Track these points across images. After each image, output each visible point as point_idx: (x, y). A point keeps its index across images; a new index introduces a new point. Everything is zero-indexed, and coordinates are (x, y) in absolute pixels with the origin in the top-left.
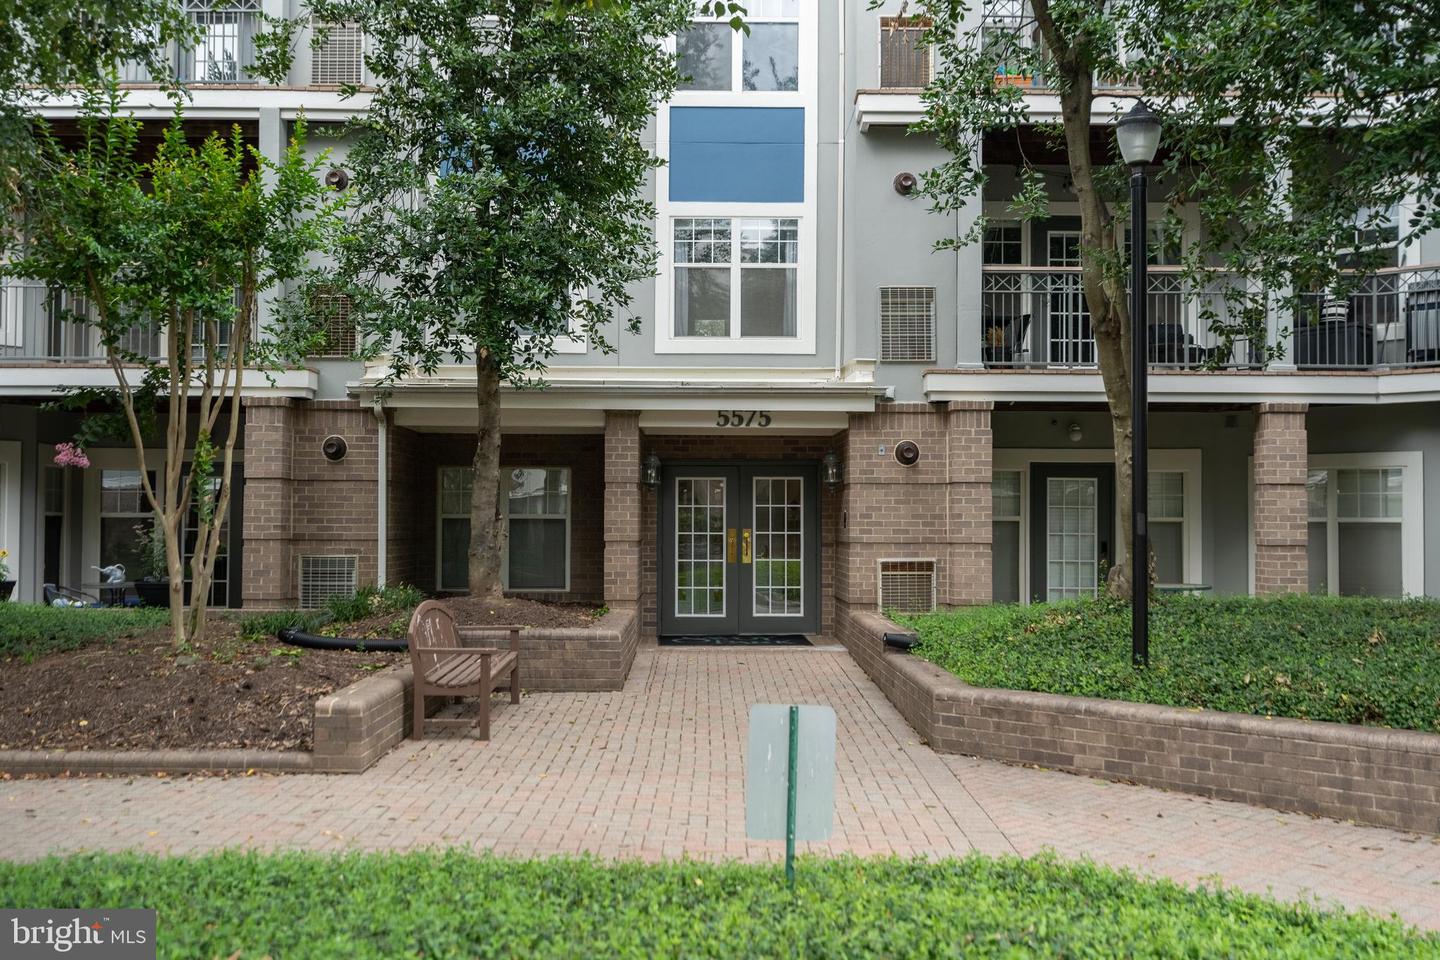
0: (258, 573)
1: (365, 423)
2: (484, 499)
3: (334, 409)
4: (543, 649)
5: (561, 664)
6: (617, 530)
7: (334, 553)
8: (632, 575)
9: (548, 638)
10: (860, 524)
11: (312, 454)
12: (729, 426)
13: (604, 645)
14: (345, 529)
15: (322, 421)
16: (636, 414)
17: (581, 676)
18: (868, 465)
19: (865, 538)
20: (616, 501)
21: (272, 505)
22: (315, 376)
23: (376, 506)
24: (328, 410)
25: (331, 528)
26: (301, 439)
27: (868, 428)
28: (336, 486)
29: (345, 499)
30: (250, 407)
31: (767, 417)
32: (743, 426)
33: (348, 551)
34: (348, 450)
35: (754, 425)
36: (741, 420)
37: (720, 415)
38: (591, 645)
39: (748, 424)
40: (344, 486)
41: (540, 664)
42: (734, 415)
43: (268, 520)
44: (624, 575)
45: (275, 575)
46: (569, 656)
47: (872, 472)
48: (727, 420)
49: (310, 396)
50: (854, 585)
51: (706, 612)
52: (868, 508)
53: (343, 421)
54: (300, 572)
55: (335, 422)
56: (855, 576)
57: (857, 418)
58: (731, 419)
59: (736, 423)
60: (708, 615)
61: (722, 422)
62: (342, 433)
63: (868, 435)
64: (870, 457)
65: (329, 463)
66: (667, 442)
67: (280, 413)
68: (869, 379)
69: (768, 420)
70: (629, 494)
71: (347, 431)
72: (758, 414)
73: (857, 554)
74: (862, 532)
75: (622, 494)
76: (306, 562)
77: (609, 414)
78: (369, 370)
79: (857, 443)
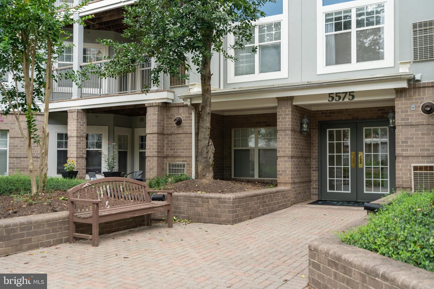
0: (150, 169)
1: (189, 111)
2: (203, 136)
3: (179, 106)
4: (200, 202)
5: (207, 211)
6: (283, 151)
7: (179, 162)
8: (289, 172)
9: (202, 197)
10: (401, 146)
11: (171, 124)
12: (334, 101)
13: (225, 202)
14: (182, 152)
15: (174, 111)
16: (291, 98)
17: (215, 216)
18: (406, 115)
19: (404, 153)
20: (282, 138)
21: (154, 143)
22: (173, 94)
23: (191, 143)
24: (176, 107)
25: (177, 152)
26: (168, 118)
27: (406, 96)
28: (179, 136)
29: (182, 141)
30: (148, 107)
31: (352, 94)
32: (341, 101)
33: (183, 161)
34: (183, 122)
35: (346, 100)
36: (340, 98)
37: (330, 97)
38: (219, 202)
39: (343, 99)
40: (182, 136)
41: (198, 209)
42: (336, 96)
43: (153, 149)
44: (286, 171)
45: (155, 170)
46: (211, 206)
47: (408, 119)
48: (333, 98)
49: (171, 101)
50: (398, 178)
51: (341, 190)
52: (406, 138)
53: (181, 110)
54: (168, 169)
55: (178, 111)
56: (399, 173)
57: (399, 92)
58: (335, 98)
59: (337, 99)
60: (343, 192)
61: (331, 99)
62: (181, 115)
63: (405, 100)
64: (407, 112)
65: (177, 127)
66: (322, 113)
67: (157, 108)
68: (407, 71)
69: (353, 97)
70: (287, 135)
71: (182, 114)
72: (348, 94)
73: (400, 162)
74: (403, 150)
75: (285, 135)
76: (170, 165)
77: (279, 99)
78: (191, 90)
79: (400, 105)
